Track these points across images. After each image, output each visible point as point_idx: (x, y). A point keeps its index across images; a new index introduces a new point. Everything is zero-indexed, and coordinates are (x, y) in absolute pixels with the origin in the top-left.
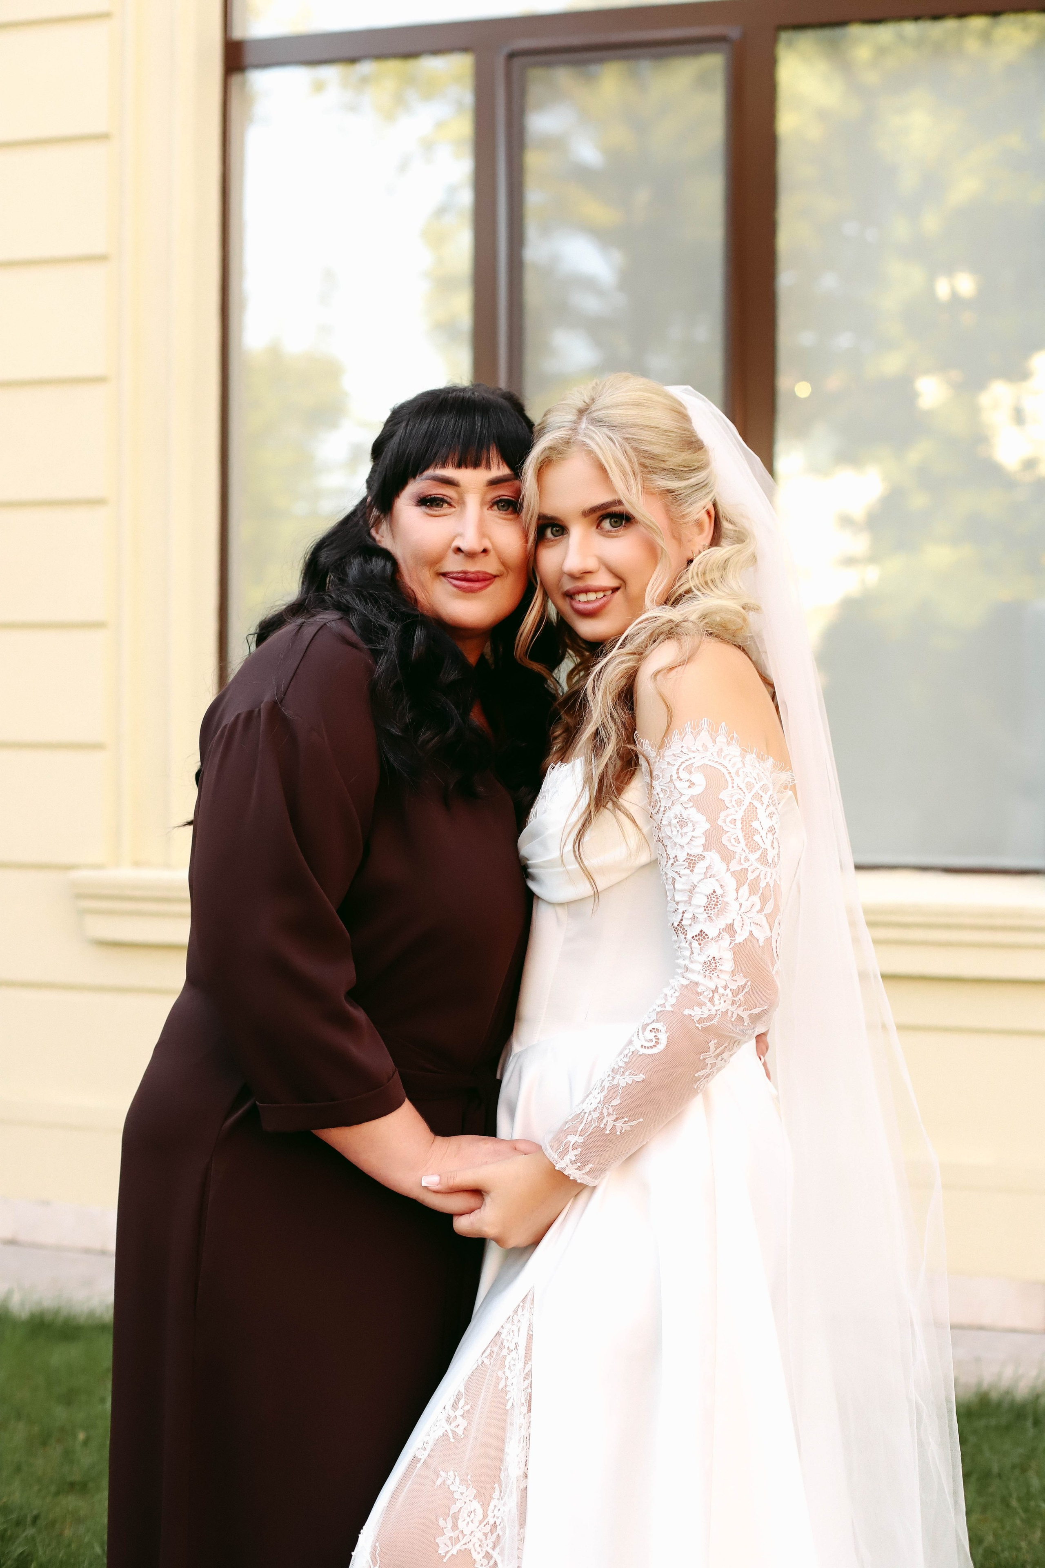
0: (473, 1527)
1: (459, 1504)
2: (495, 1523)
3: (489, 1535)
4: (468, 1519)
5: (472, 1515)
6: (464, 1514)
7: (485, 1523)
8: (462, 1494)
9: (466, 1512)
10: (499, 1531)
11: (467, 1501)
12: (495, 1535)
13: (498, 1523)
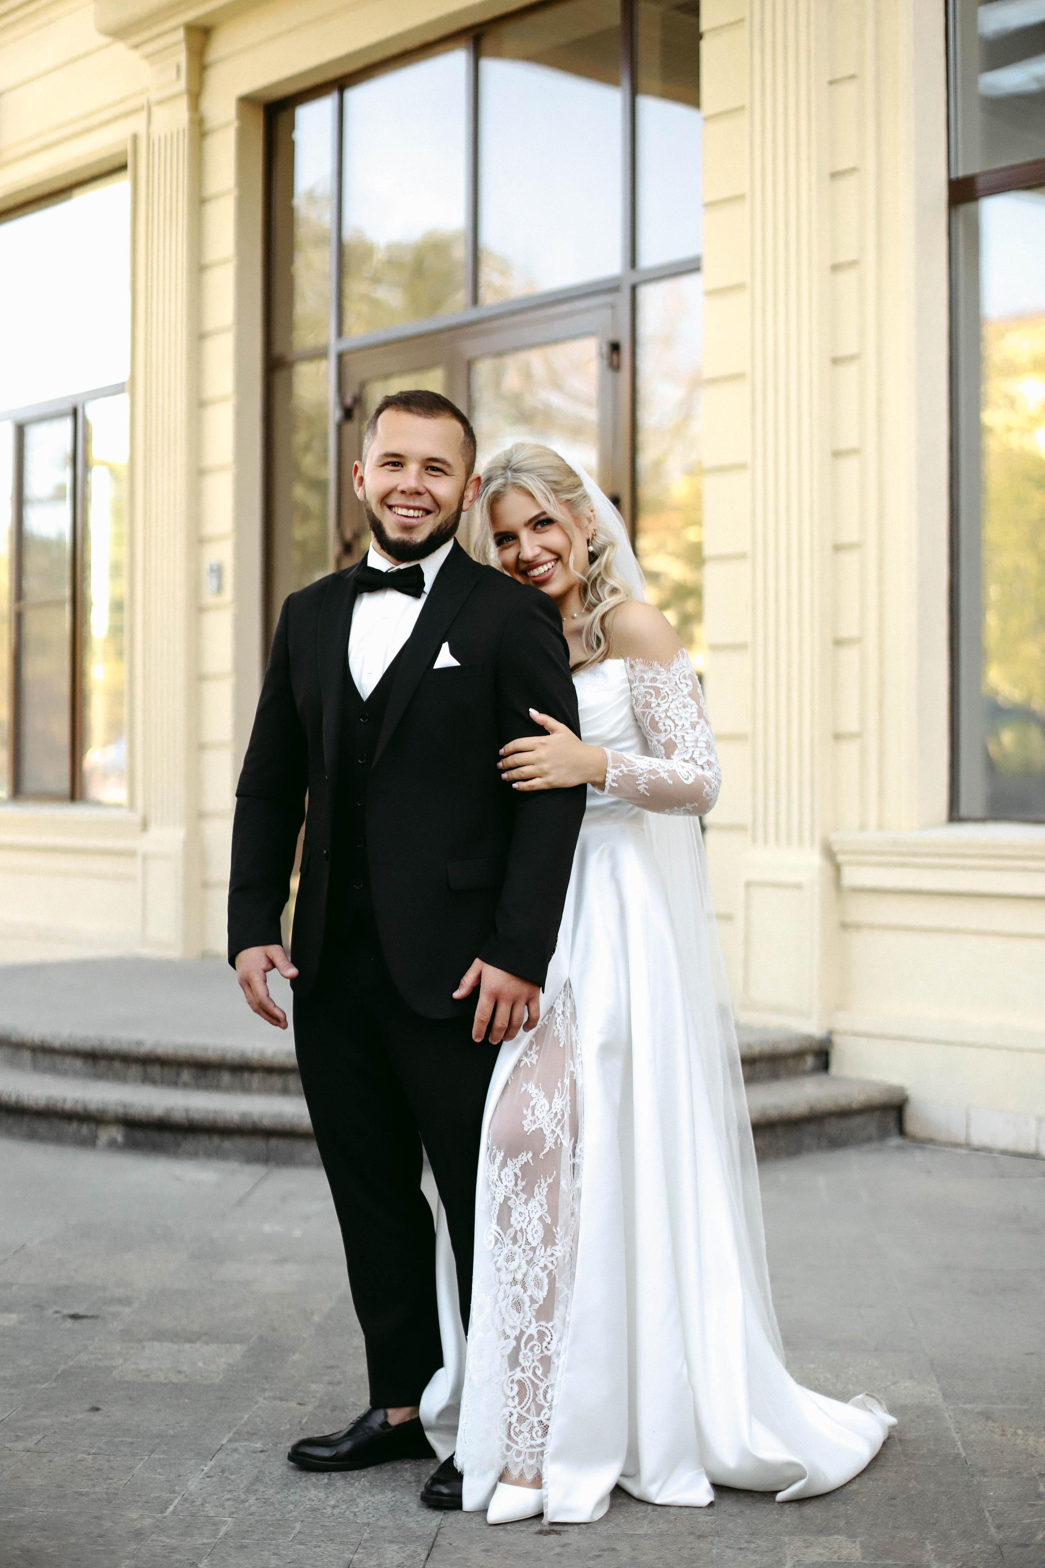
0: (544, 1114)
1: (535, 1101)
2: (556, 1112)
3: (554, 1119)
4: (541, 1110)
5: (543, 1107)
6: (538, 1107)
7: (550, 1112)
8: (537, 1094)
9: (540, 1105)
10: (559, 1116)
11: (540, 1099)
12: (557, 1119)
13: (558, 1112)
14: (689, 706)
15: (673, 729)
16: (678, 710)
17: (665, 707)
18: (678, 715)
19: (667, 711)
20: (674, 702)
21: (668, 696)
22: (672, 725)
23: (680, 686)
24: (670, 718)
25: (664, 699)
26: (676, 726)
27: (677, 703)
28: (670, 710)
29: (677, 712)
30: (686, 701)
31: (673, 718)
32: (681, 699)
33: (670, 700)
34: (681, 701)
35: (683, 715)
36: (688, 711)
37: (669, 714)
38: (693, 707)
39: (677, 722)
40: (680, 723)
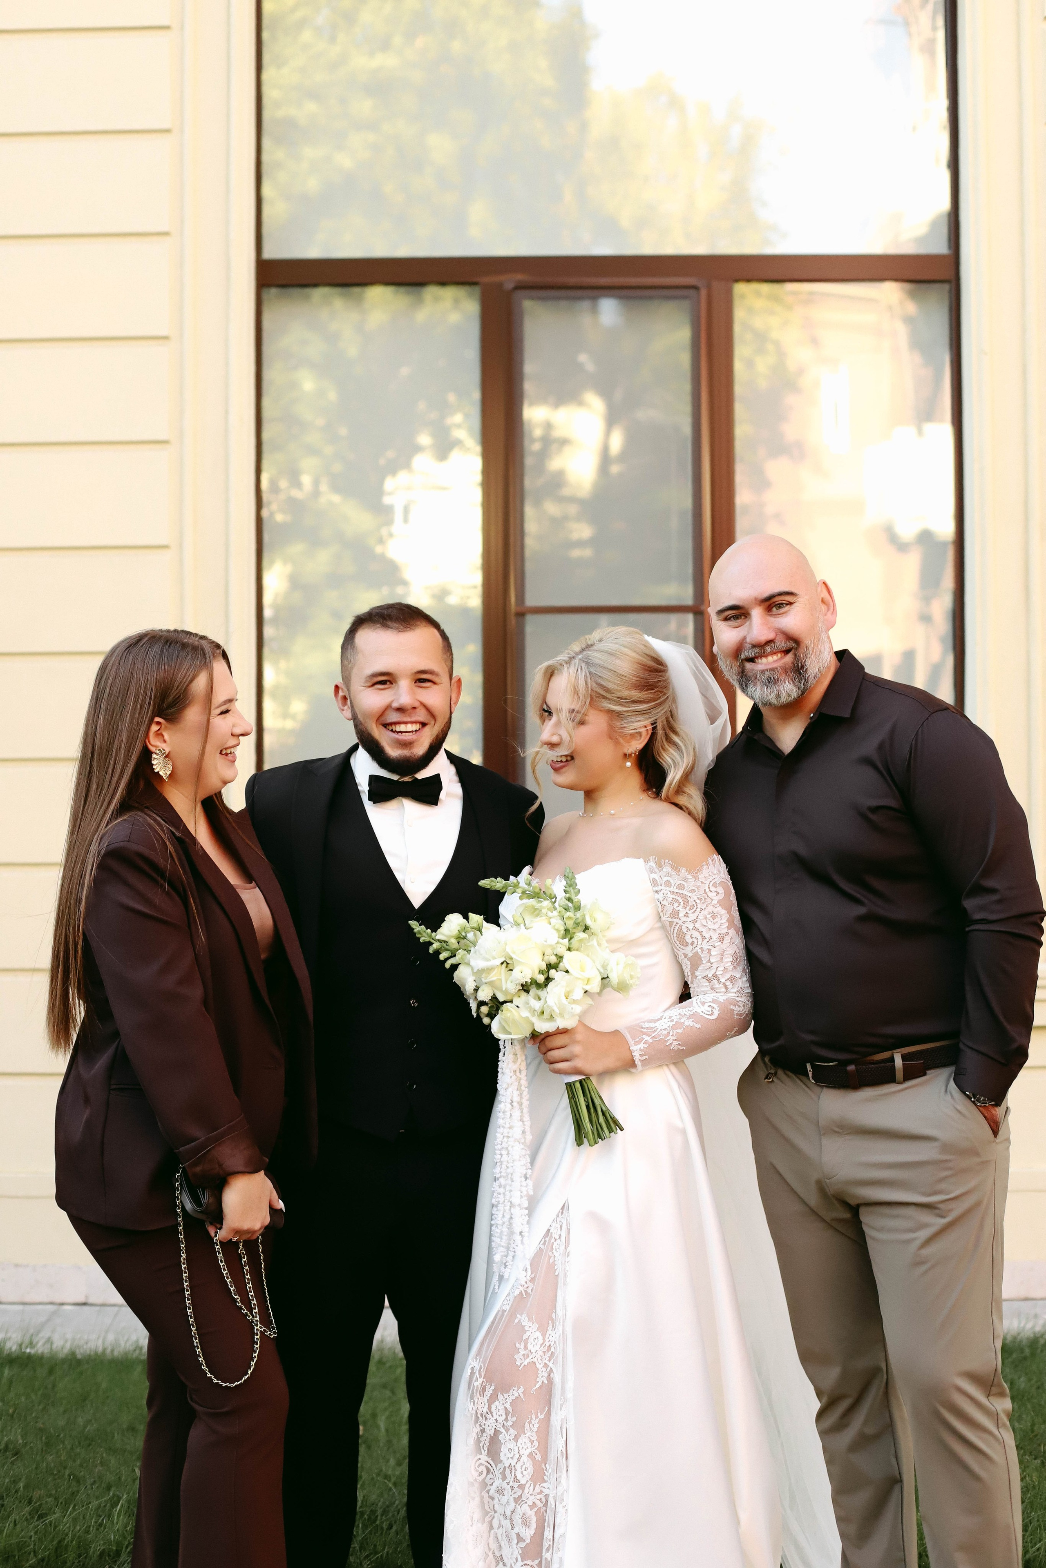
0: (537, 1348)
1: (528, 1334)
2: (550, 1345)
3: (547, 1352)
4: (534, 1343)
5: (536, 1340)
6: (531, 1340)
7: (544, 1345)
8: (530, 1327)
9: (533, 1338)
10: (553, 1349)
11: (533, 1332)
12: (550, 1352)
13: (552, 1345)
14: (719, 916)
15: (700, 943)
16: (707, 922)
17: (692, 917)
18: (706, 926)
19: (695, 921)
20: (703, 912)
21: (697, 905)
22: (700, 937)
23: (709, 894)
24: (698, 930)
25: (693, 908)
26: (704, 938)
27: (705, 912)
28: (699, 921)
29: (705, 924)
30: (715, 911)
31: (701, 930)
32: (710, 909)
33: (698, 910)
34: (711, 911)
35: (712, 927)
36: (717, 922)
37: (697, 925)
38: (723, 917)
39: (704, 934)
40: (707, 936)
